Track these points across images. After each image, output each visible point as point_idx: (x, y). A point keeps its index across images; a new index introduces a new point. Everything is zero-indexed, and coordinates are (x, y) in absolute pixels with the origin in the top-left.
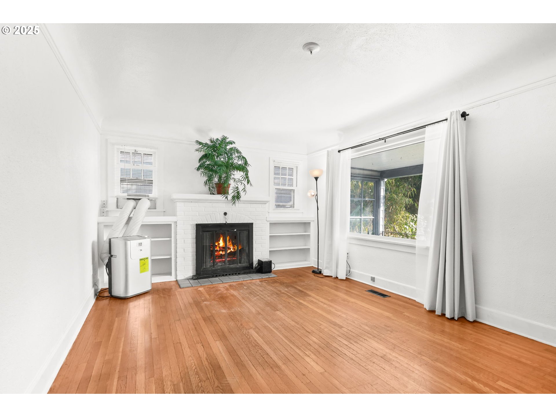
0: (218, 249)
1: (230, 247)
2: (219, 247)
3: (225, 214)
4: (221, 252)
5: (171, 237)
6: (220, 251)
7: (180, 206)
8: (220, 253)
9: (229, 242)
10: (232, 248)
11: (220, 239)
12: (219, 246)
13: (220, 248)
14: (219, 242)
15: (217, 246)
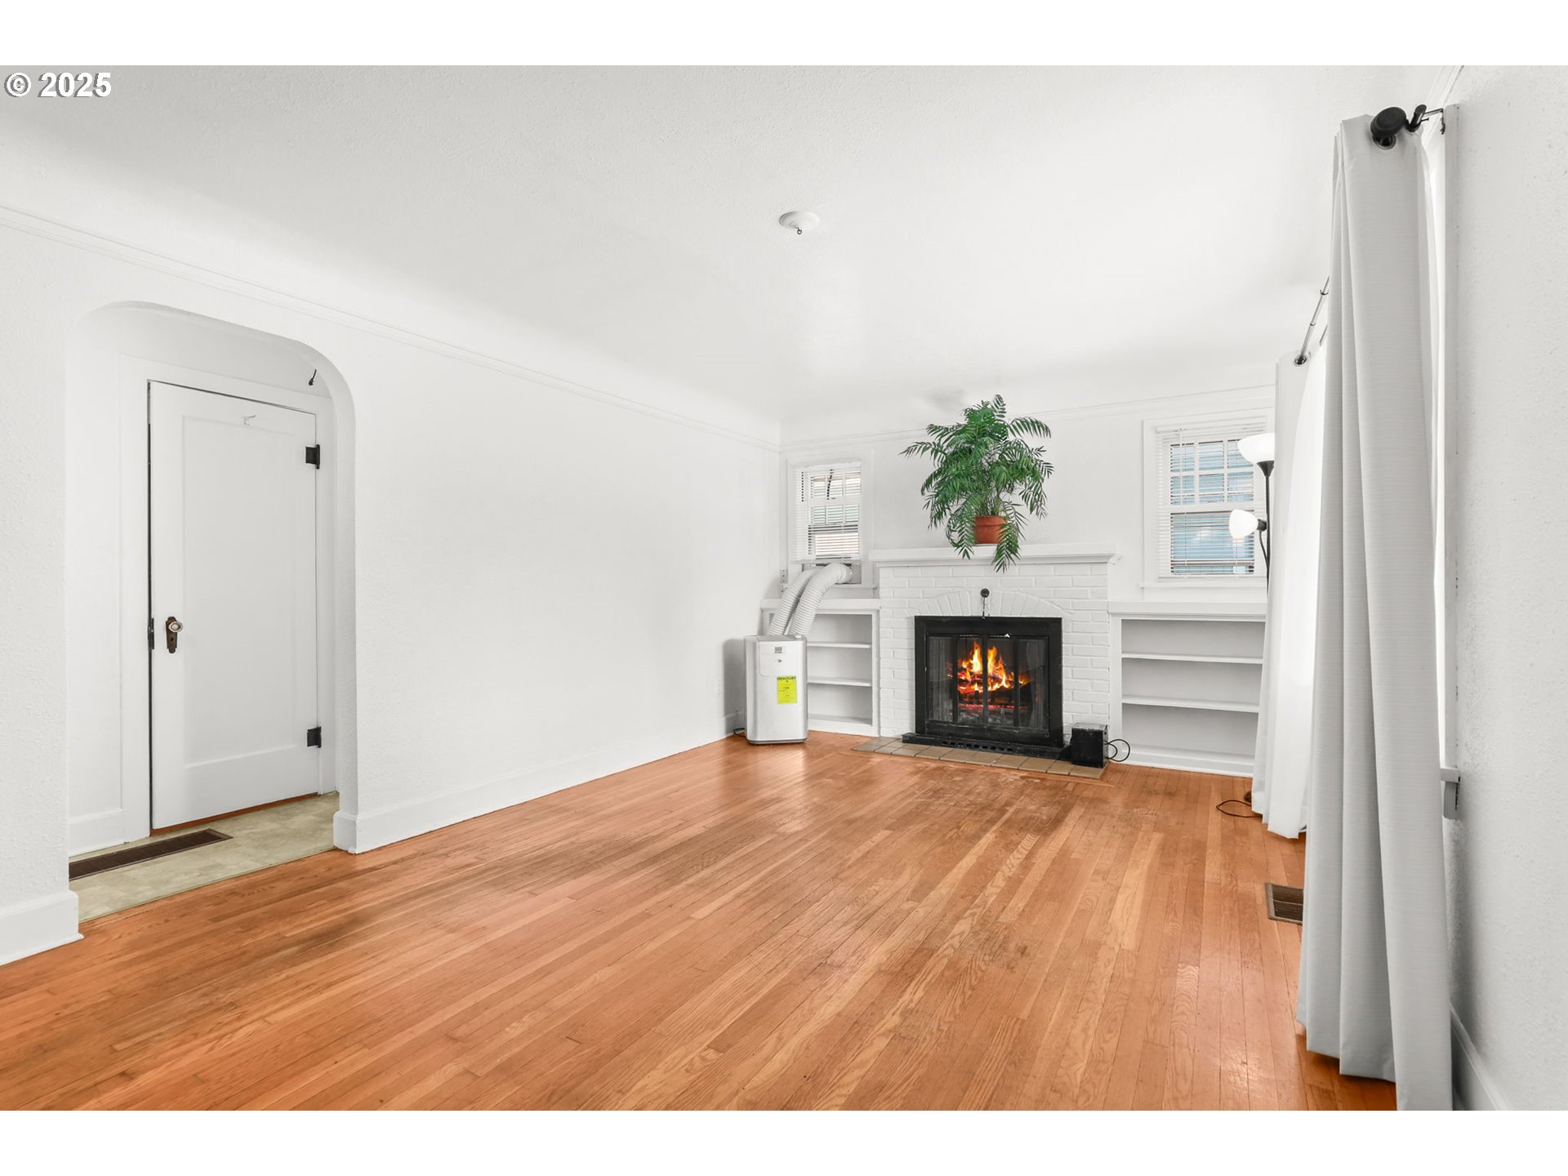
0: (969, 678)
1: (1000, 677)
2: (971, 674)
3: (985, 593)
4: (976, 687)
5: (870, 643)
6: (973, 683)
7: (886, 577)
8: (972, 687)
9: (996, 663)
10: (1004, 678)
11: (973, 653)
12: (972, 671)
13: (974, 677)
14: (972, 662)
15: (965, 669)
